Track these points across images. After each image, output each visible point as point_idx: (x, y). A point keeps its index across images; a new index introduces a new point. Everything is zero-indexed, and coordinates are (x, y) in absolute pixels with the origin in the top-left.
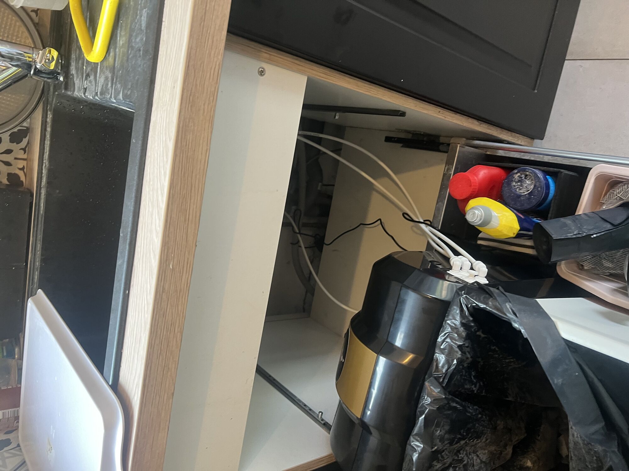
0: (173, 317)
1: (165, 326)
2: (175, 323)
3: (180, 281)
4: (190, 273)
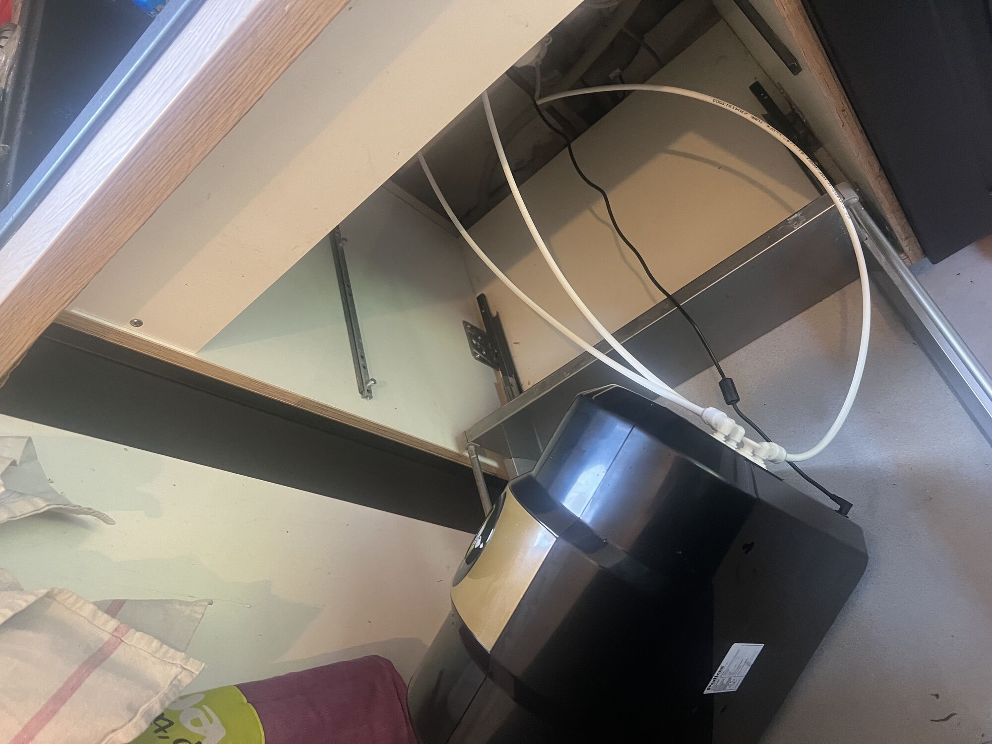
0: (244, 84)
1: (224, 88)
2: (241, 94)
3: (287, 40)
4: (309, 40)
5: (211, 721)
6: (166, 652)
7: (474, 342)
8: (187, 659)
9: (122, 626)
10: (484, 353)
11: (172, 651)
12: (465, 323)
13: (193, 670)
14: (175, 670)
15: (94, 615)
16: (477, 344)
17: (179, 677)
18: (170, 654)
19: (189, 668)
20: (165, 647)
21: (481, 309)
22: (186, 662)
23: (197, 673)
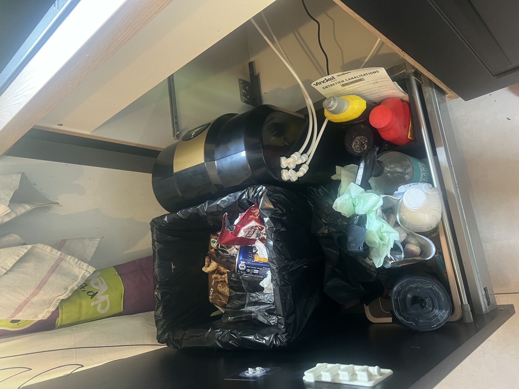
5: (102, 283)
6: (81, 263)
7: (244, 91)
8: (88, 267)
9: (63, 253)
10: (248, 97)
11: (83, 263)
12: (240, 80)
13: (90, 271)
14: (83, 271)
15: (52, 251)
16: (245, 93)
17: (85, 274)
18: (81, 264)
19: (89, 270)
20: (80, 261)
21: (250, 71)
22: (88, 268)
23: (92, 272)
